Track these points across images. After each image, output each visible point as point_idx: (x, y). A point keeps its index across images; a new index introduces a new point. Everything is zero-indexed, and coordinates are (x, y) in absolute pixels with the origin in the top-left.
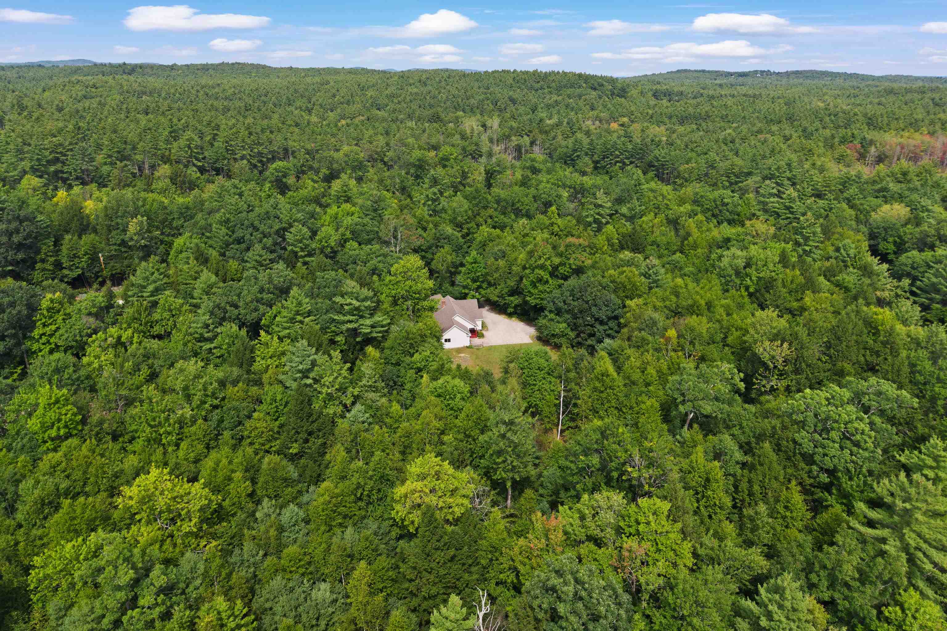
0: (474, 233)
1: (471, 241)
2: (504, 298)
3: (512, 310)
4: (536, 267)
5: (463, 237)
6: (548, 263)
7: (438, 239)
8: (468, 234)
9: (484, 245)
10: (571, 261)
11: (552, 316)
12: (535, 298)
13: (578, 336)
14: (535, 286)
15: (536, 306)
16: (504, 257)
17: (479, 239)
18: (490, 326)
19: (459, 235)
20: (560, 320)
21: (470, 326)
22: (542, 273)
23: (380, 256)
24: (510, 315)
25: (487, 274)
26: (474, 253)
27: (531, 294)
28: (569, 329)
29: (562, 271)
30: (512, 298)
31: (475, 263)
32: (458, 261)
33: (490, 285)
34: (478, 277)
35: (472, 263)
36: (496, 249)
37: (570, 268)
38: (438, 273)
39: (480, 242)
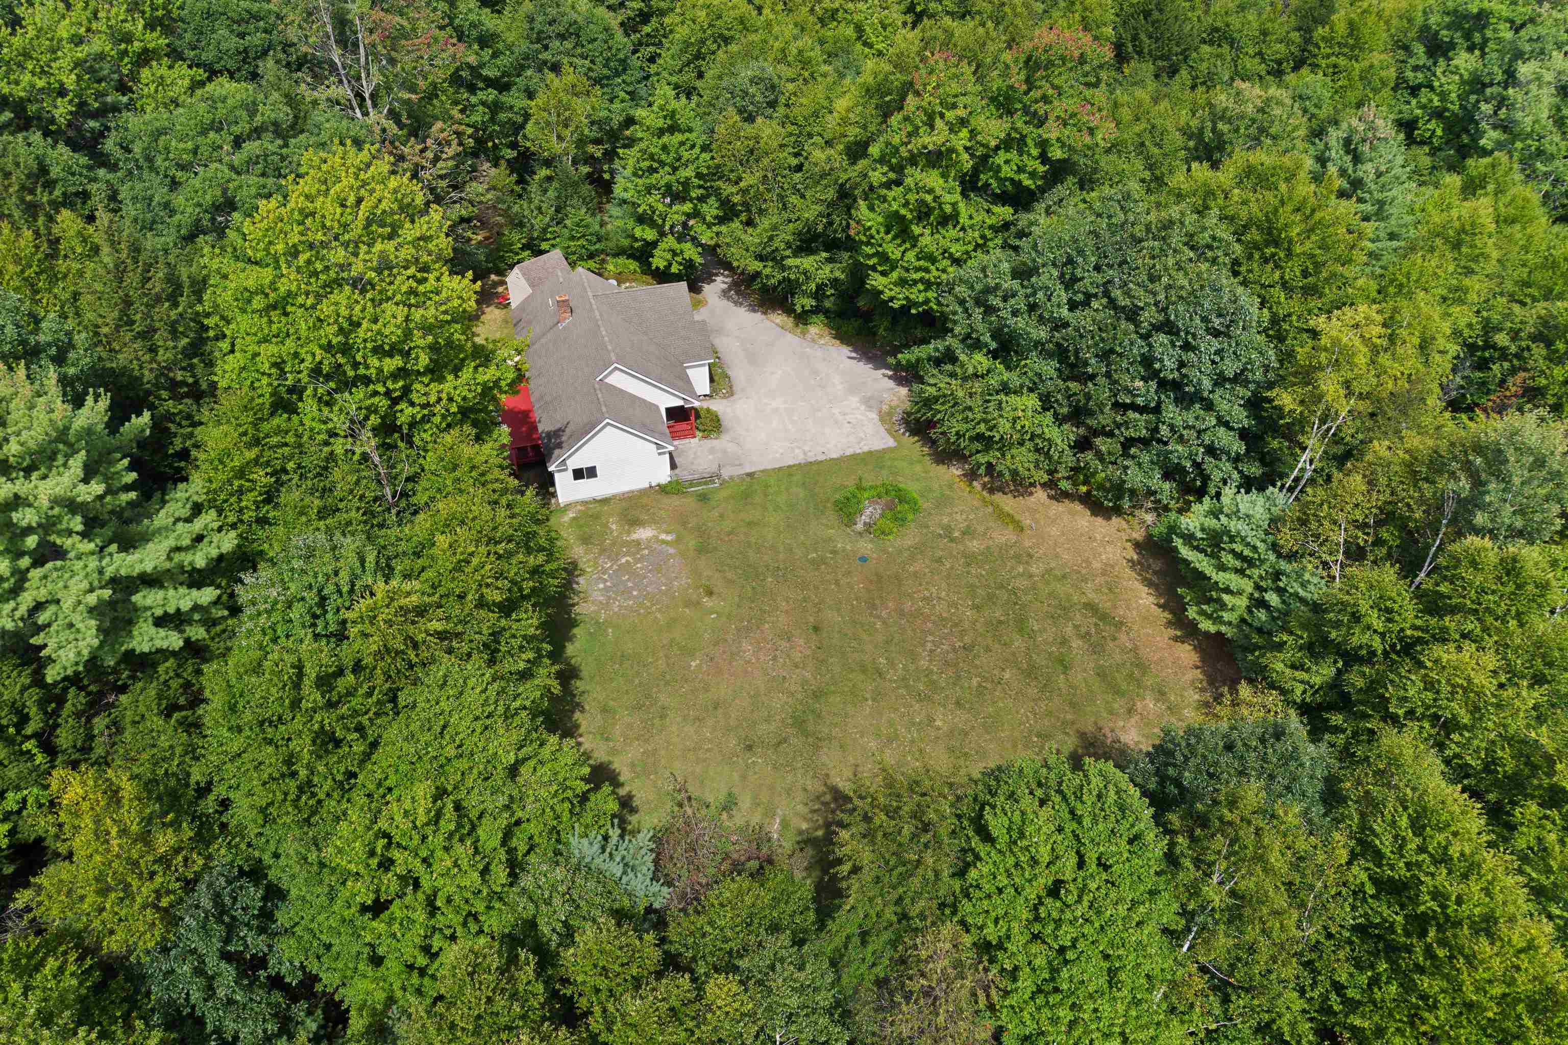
0: (662, 13)
1: (656, 40)
2: (779, 263)
3: (809, 303)
4: (913, 160)
5: (628, 27)
6: (961, 139)
7: (541, 39)
8: (644, 17)
9: (698, 56)
10: (1052, 132)
11: (980, 360)
12: (902, 282)
13: (1082, 445)
14: (904, 234)
15: (905, 309)
16: (773, 104)
17: (682, 32)
18: (738, 373)
19: (614, 20)
20: (1013, 378)
21: (666, 400)
22: (933, 179)
23: (257, 132)
24: (802, 318)
25: (717, 173)
26: (664, 92)
27: (887, 262)
28: (1049, 417)
29: (1007, 171)
30: (807, 262)
31: (673, 129)
32: (616, 112)
33: (728, 213)
34: (686, 184)
35: (661, 132)
36: (746, 73)
37: (1044, 158)
38: (548, 163)
39: (687, 44)
